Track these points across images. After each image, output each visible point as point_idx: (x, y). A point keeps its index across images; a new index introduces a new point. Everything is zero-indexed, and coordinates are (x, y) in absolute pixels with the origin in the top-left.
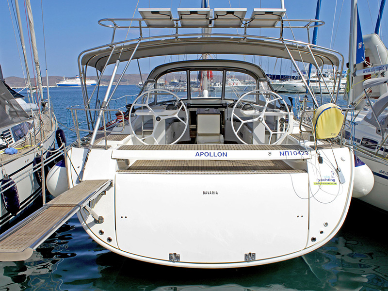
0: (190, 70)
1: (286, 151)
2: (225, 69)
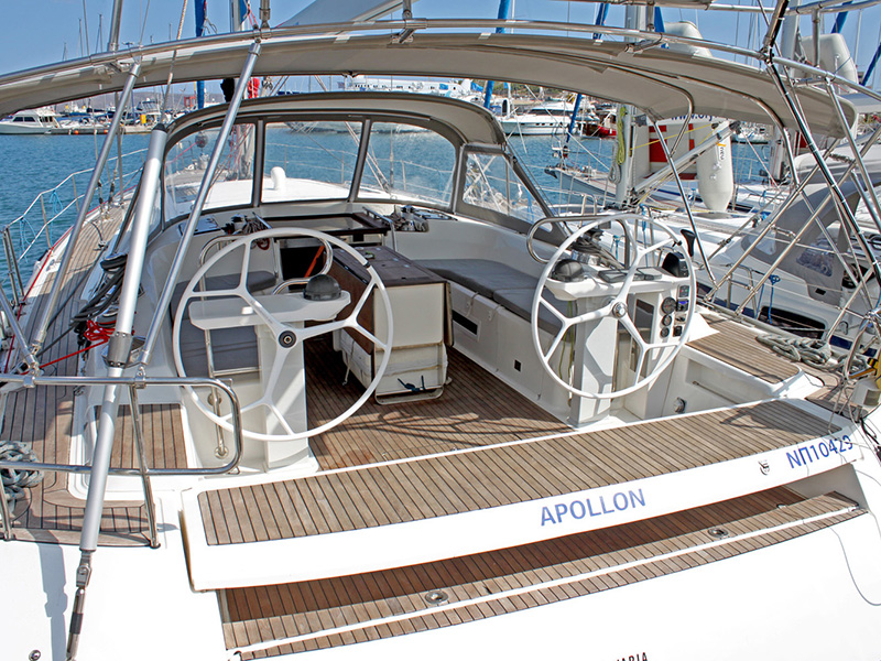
0: (267, 120)
1: (801, 445)
2: (368, 117)
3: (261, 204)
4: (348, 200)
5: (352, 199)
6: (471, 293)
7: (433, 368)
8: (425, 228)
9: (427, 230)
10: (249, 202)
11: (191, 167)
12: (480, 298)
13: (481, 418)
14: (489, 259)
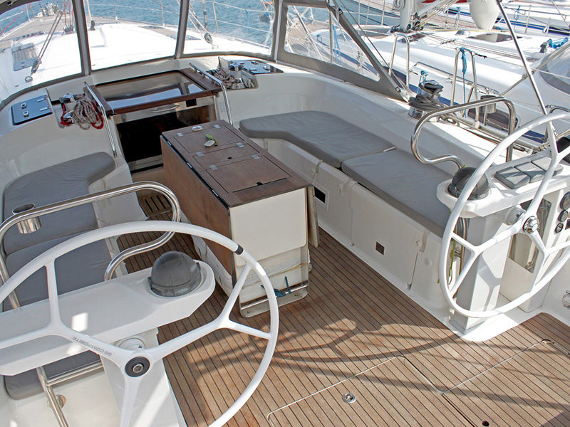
3: (91, 72)
4: (174, 57)
5: (178, 56)
6: (315, 160)
7: (296, 268)
8: (254, 84)
9: (256, 86)
10: (79, 71)
11: (40, 15)
12: (324, 166)
13: (358, 330)
14: (318, 110)
